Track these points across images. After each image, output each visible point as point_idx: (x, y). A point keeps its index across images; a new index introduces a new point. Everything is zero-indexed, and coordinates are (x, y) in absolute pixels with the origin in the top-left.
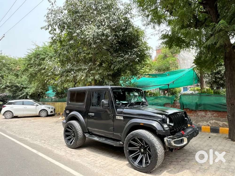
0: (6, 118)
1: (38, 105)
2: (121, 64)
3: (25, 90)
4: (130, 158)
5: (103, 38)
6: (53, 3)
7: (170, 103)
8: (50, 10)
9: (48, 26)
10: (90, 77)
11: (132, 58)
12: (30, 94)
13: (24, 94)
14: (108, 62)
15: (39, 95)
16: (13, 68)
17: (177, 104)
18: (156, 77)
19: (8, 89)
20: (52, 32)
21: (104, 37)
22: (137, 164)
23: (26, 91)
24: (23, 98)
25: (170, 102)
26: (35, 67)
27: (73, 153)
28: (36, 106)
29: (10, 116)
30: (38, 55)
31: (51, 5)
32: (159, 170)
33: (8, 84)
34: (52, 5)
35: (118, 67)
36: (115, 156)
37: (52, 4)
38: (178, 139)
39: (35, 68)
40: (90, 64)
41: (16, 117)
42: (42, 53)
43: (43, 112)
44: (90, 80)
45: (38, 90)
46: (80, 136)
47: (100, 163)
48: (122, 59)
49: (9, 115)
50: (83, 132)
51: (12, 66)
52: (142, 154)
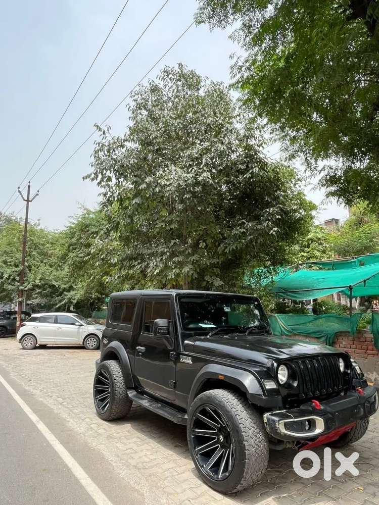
0: (24, 348)
1: (81, 325)
2: (240, 242)
3: (67, 293)
4: (197, 455)
5: (197, 189)
6: (106, 131)
7: (349, 332)
8: (99, 143)
9: (96, 174)
10: (173, 269)
11: (262, 229)
12: (75, 302)
13: (64, 302)
14: (213, 238)
15: (92, 304)
16: (50, 252)
17: (366, 335)
18: (333, 269)
19: (38, 291)
20: (103, 184)
21: (200, 187)
22: (209, 471)
23: (69, 296)
24: (63, 311)
25: (349, 330)
26: (81, 249)
27: (101, 431)
28: (78, 327)
29: (31, 344)
30: (87, 226)
31: (101, 135)
32: (259, 492)
33: (37, 281)
34: (103, 136)
35: (233, 248)
36: (181, 446)
37: (104, 133)
38: (296, 420)
39: (79, 252)
40: (173, 242)
41: (43, 347)
42: (93, 223)
43: (91, 340)
44: (173, 276)
45: (91, 294)
46: (118, 395)
47: (140, 457)
48: (242, 230)
49: (29, 343)
50: (126, 386)
51: (48, 247)
52: (222, 447)
